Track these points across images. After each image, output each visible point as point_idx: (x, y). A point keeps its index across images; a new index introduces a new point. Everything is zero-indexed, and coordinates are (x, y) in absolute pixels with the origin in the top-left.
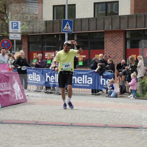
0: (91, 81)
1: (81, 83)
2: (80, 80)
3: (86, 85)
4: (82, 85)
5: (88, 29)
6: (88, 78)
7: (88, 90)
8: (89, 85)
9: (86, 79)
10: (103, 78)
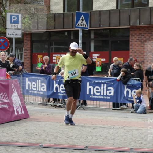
0: (112, 91)
1: (99, 94)
2: (98, 91)
3: (106, 97)
4: (100, 97)
5: (108, 24)
6: (109, 88)
7: (108, 103)
8: (109, 98)
9: (105, 90)
10: (127, 88)
